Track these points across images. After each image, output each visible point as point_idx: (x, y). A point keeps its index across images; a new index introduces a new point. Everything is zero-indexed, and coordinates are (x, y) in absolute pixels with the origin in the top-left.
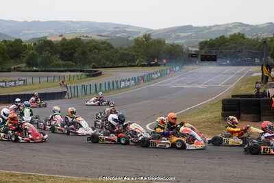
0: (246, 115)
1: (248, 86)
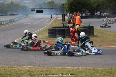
1: (56, 23)
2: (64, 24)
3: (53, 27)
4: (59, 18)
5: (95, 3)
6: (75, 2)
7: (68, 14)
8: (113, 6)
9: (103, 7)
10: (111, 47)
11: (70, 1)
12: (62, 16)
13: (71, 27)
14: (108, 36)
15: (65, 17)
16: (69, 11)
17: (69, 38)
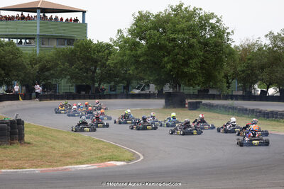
5: (36, 64)
8: (77, 70)
9: (53, 74)
10: (60, 168)
14: (58, 142)
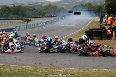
0: (96, 37)
1: (94, 25)
2: (101, 26)
3: (90, 29)
4: (96, 20)
6: (113, 4)
7: (106, 16)
11: (108, 3)
12: (100, 18)
13: (108, 29)
15: (102, 19)
16: (107, 13)
17: (106, 40)
